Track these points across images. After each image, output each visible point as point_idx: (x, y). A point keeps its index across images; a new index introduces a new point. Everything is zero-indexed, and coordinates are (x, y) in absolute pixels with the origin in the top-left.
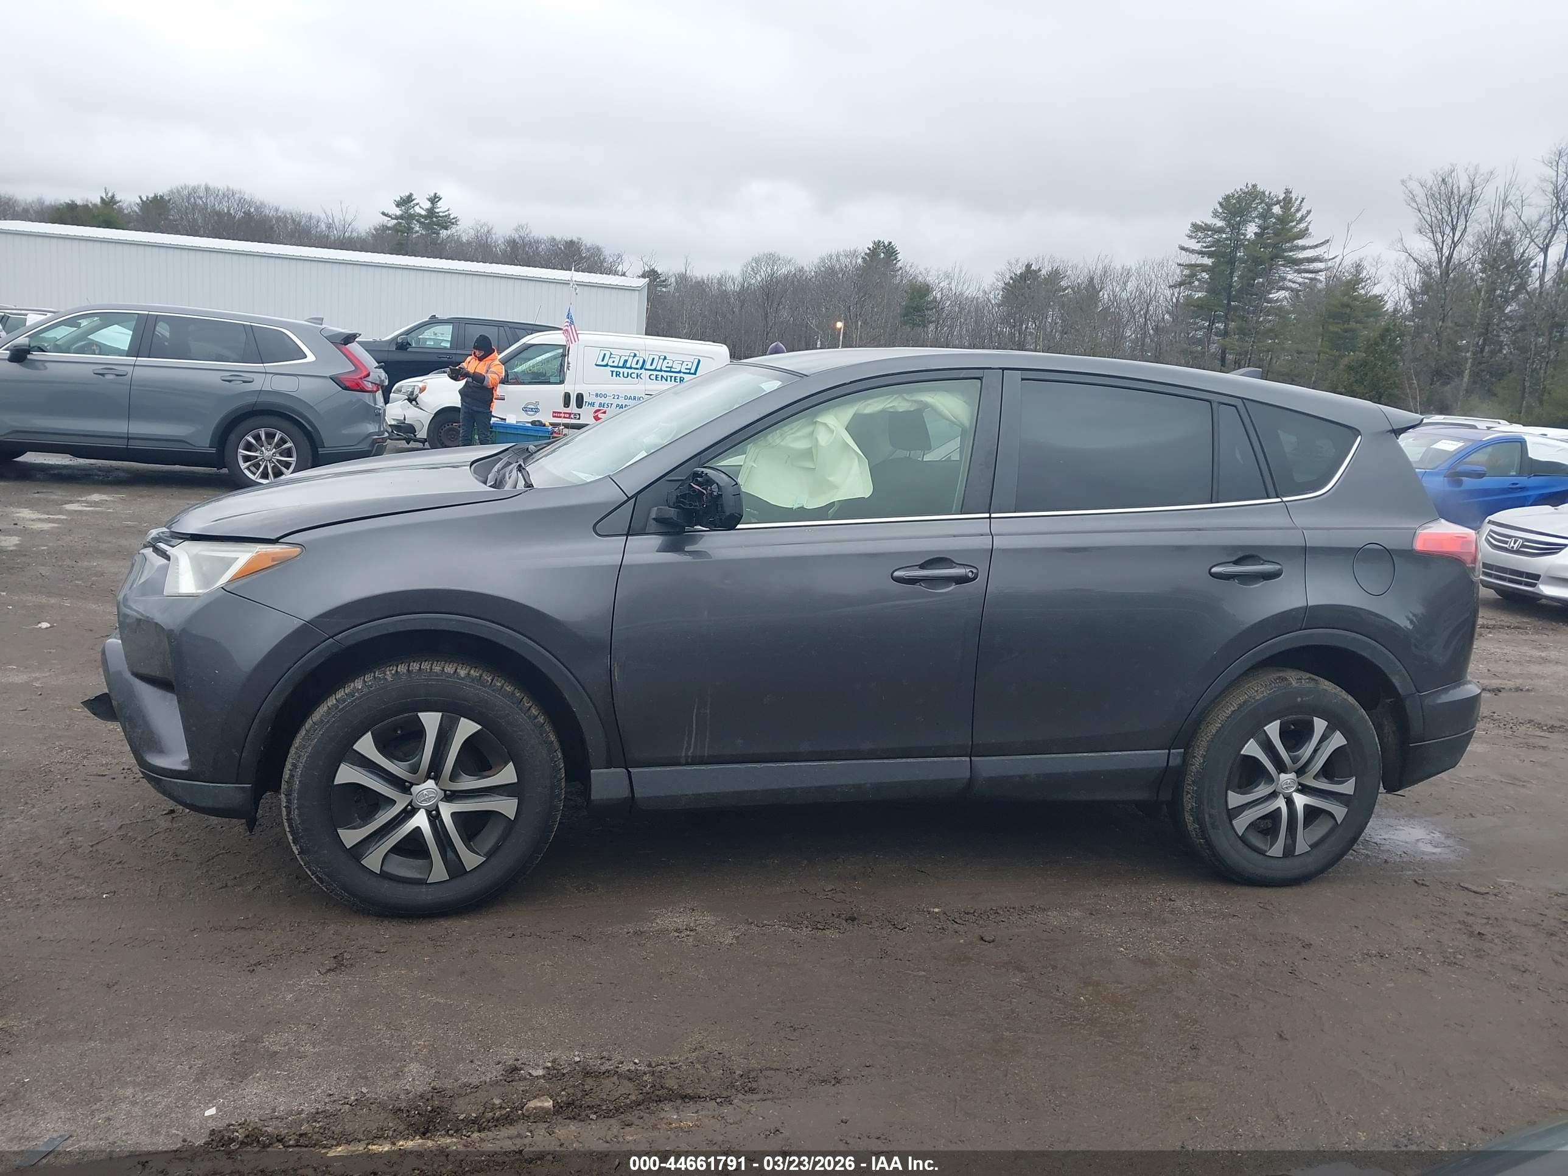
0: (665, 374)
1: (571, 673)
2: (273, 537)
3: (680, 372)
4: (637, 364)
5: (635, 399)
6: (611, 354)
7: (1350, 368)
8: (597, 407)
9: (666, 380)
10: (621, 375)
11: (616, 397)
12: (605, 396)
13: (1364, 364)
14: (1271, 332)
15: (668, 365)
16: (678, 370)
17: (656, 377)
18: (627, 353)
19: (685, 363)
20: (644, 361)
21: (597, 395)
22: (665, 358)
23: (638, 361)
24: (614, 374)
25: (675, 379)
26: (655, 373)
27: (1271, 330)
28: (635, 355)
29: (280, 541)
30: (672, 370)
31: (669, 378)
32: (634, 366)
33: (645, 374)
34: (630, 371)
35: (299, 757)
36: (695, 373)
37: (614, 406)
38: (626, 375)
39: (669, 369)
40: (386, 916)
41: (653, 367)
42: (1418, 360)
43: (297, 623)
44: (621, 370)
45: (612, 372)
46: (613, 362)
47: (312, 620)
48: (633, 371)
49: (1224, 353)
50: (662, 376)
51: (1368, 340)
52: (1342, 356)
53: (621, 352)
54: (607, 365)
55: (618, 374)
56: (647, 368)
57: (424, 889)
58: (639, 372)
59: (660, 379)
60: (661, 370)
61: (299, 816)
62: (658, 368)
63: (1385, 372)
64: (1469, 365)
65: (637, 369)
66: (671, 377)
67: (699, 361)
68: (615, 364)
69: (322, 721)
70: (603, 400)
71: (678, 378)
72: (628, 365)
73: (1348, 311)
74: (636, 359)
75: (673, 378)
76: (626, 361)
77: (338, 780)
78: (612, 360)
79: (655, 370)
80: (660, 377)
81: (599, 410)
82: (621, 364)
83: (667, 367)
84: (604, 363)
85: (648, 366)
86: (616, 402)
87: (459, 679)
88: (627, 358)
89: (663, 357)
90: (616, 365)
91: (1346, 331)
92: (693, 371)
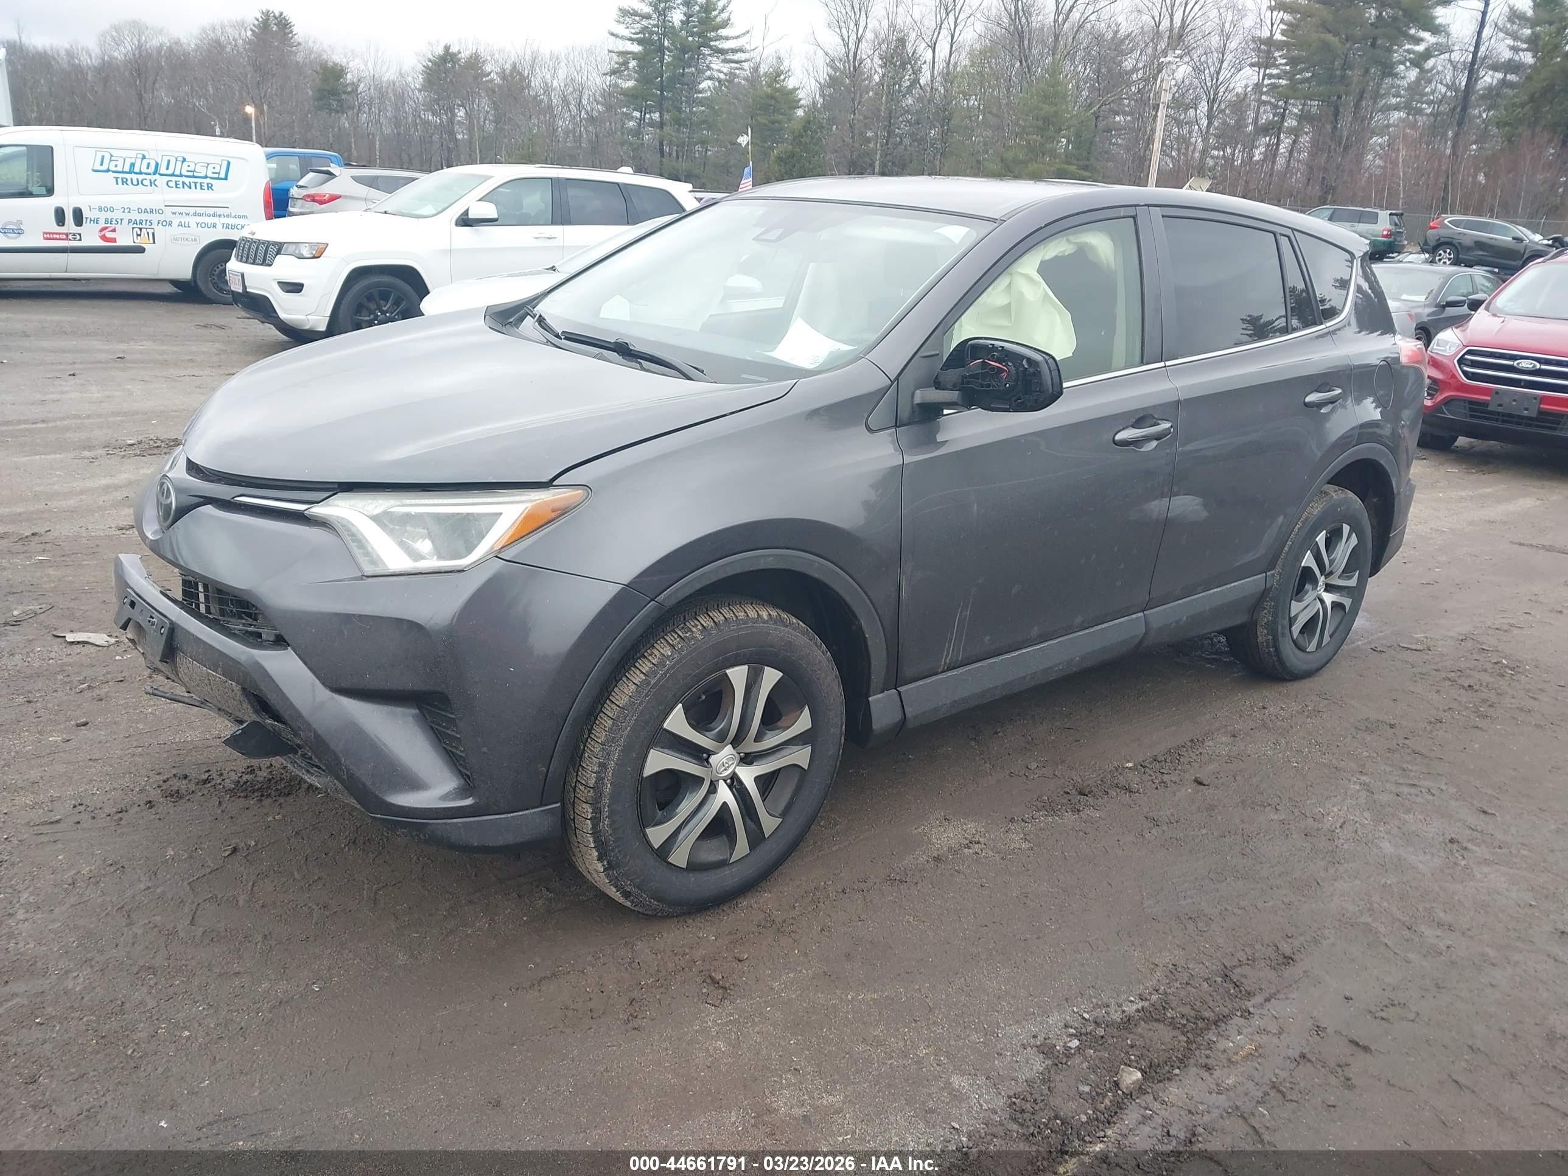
0: (187, 180)
1: (867, 596)
2: (545, 479)
3: (206, 177)
4: (148, 168)
5: (152, 211)
6: (112, 156)
7: (779, 159)
8: (102, 224)
9: (190, 188)
10: (129, 182)
11: (127, 211)
12: (112, 209)
13: (792, 155)
14: (706, 123)
15: (189, 169)
16: (203, 175)
17: (176, 184)
18: (133, 154)
19: (211, 167)
20: (157, 164)
21: (100, 209)
22: (184, 160)
23: (149, 164)
24: (120, 181)
25: (201, 186)
26: (174, 179)
27: (704, 122)
28: (144, 157)
29: (554, 483)
30: (196, 174)
31: (193, 185)
32: (144, 170)
33: (161, 181)
34: (141, 177)
35: (608, 754)
36: (226, 179)
37: (125, 222)
38: (135, 182)
39: (191, 174)
40: (690, 914)
41: (170, 172)
42: (836, 151)
43: (613, 590)
44: (128, 176)
45: (117, 179)
46: (116, 166)
47: (631, 582)
48: (144, 176)
49: (661, 144)
50: (184, 183)
51: (793, 133)
52: (772, 148)
53: (124, 154)
54: (108, 171)
55: (124, 182)
56: (161, 172)
57: (727, 871)
58: (153, 178)
59: (181, 186)
60: (181, 176)
61: (610, 825)
62: (177, 172)
63: (810, 163)
64: (878, 157)
65: (150, 174)
66: (195, 183)
67: (229, 163)
68: (119, 169)
69: (632, 704)
70: (109, 215)
71: (205, 185)
72: (137, 170)
73: (773, 102)
74: (145, 162)
75: (198, 186)
76: (133, 165)
77: (648, 771)
78: (113, 163)
79: (173, 175)
80: (181, 183)
81: (106, 228)
82: (127, 169)
83: (188, 171)
84: (104, 167)
85: (163, 170)
86: (126, 217)
87: (764, 623)
88: (133, 161)
89: (181, 159)
90: (121, 170)
91: (773, 123)
92: (222, 175)
